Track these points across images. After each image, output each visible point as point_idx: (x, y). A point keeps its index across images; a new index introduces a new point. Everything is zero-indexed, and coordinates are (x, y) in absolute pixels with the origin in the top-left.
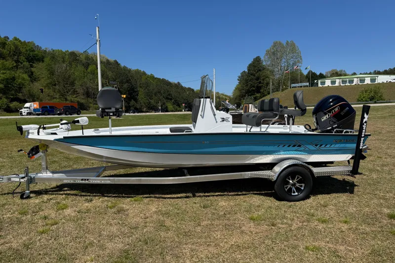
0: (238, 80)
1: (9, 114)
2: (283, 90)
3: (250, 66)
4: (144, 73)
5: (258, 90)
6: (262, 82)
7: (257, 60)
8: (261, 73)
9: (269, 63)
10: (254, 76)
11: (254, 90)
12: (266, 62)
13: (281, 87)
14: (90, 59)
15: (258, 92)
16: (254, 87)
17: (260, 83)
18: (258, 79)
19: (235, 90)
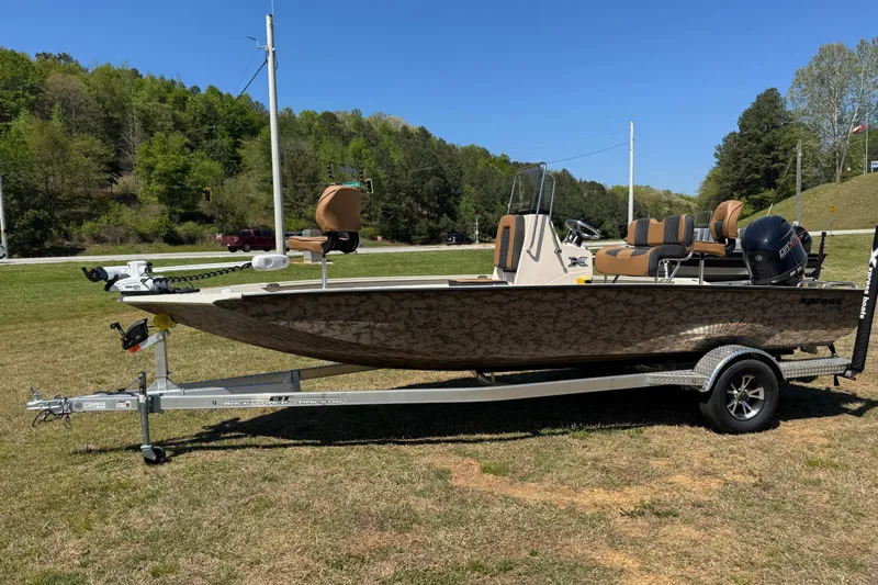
0: (716, 155)
1: (172, 248)
2: (844, 179)
3: (747, 115)
4: (485, 154)
5: (770, 178)
6: (781, 157)
7: (770, 100)
8: (777, 133)
9: (803, 106)
10: (759, 141)
11: (757, 181)
12: (794, 102)
13: (839, 171)
14: (363, 126)
15: (771, 185)
16: (757, 171)
17: (775, 160)
18: (769, 148)
19: (705, 182)
